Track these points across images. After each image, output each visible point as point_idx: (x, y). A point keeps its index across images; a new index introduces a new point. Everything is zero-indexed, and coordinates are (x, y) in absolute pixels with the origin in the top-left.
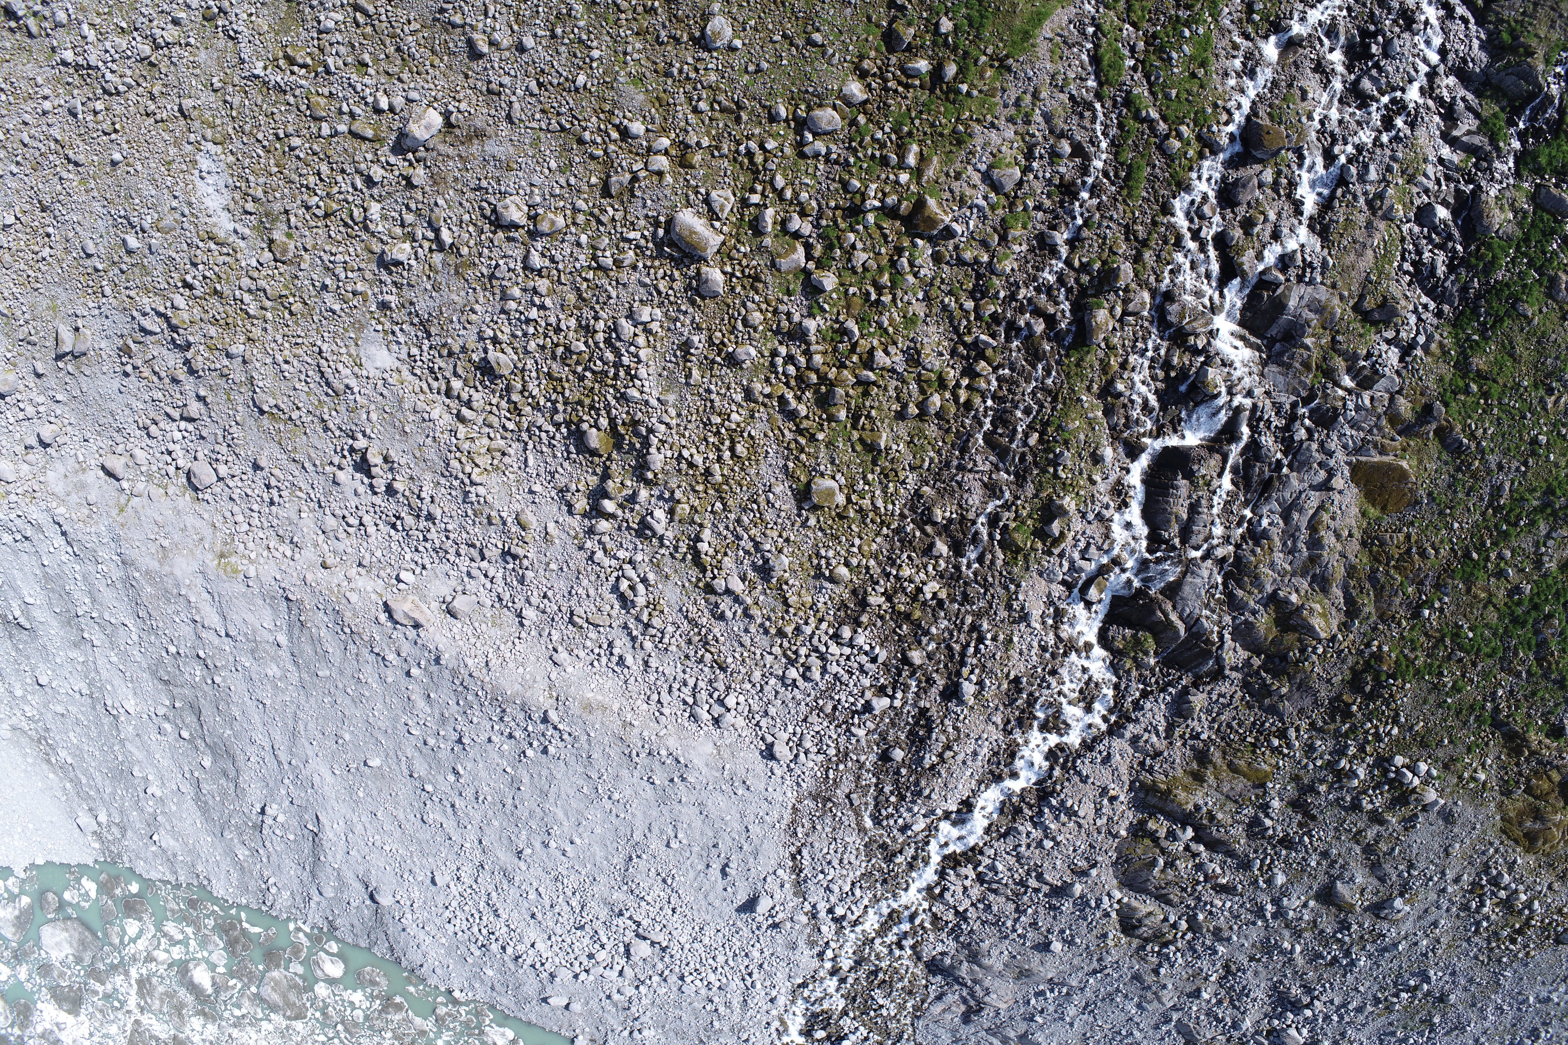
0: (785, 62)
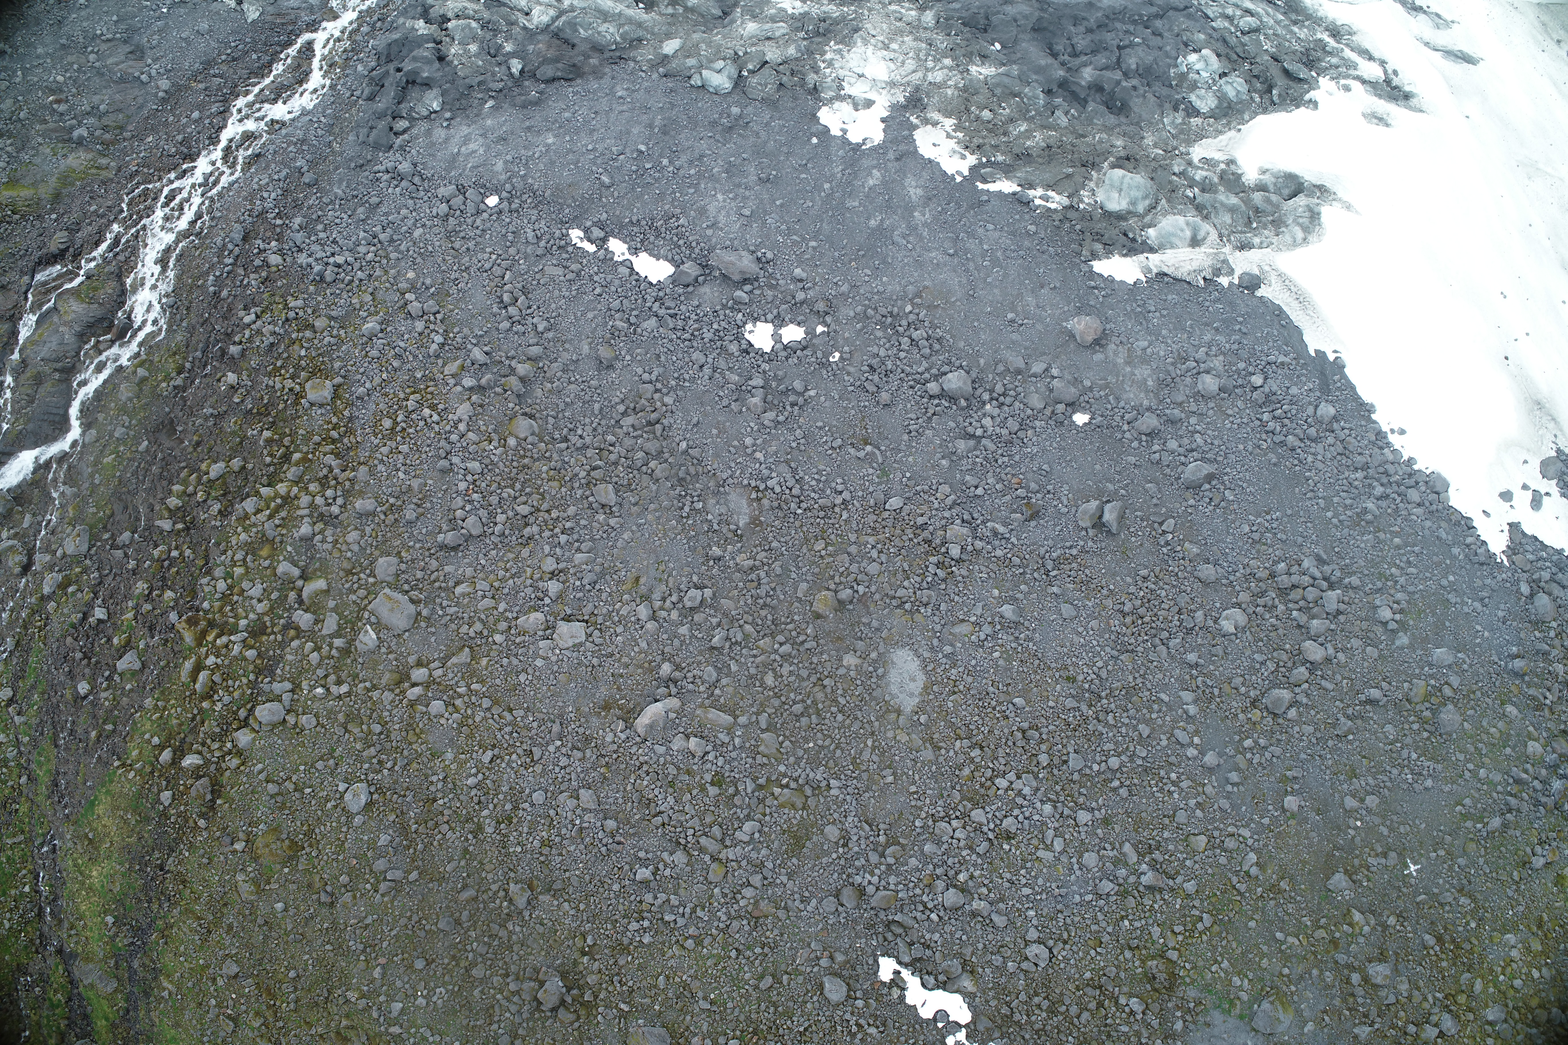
0: (302, 768)
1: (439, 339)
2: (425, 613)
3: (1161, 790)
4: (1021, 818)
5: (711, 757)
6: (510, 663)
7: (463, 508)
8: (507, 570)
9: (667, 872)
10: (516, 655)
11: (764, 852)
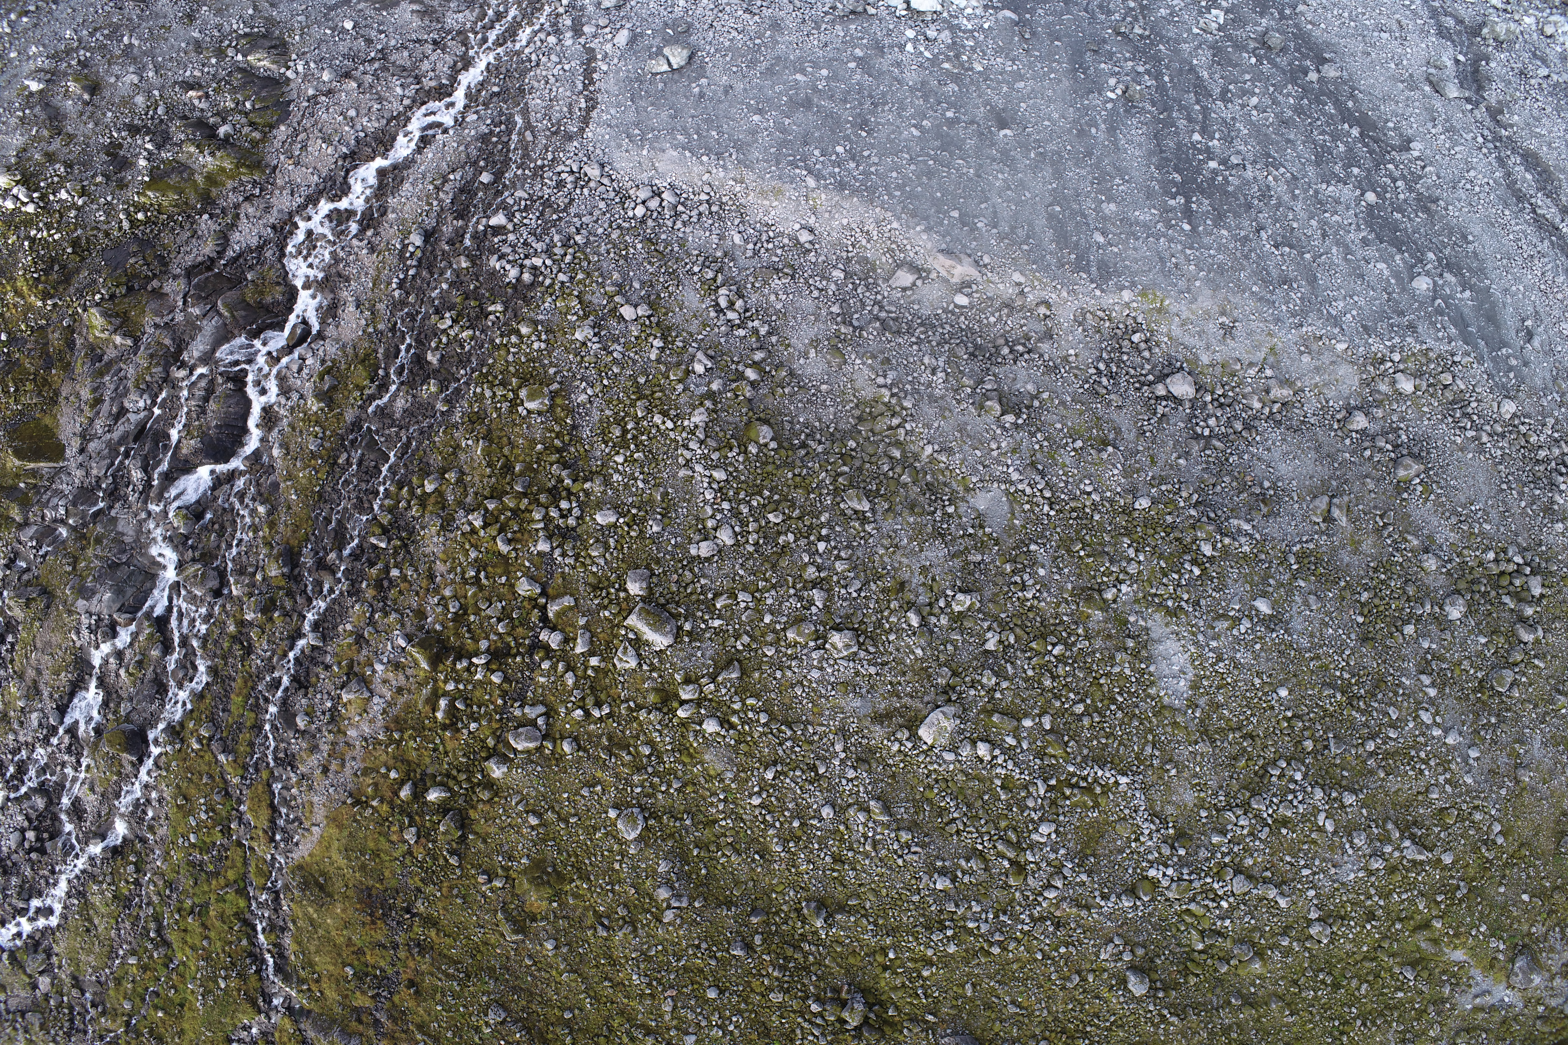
0: (566, 796)
1: (658, 343)
2: (687, 627)
3: (1413, 768)
4: (1295, 803)
5: (1000, 761)
6: (783, 676)
7: (713, 517)
8: (766, 580)
9: (966, 879)
10: (789, 667)
11: (1062, 851)
